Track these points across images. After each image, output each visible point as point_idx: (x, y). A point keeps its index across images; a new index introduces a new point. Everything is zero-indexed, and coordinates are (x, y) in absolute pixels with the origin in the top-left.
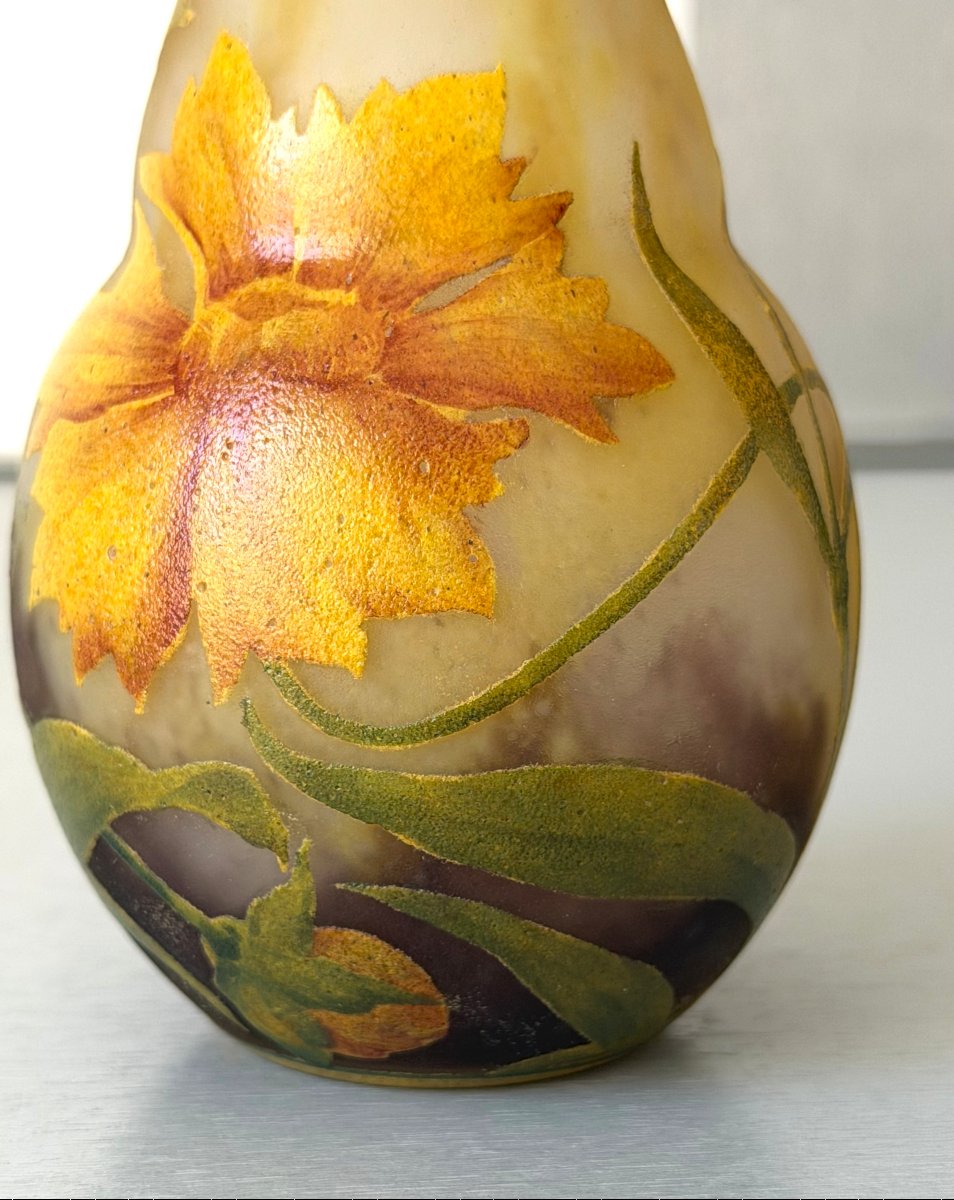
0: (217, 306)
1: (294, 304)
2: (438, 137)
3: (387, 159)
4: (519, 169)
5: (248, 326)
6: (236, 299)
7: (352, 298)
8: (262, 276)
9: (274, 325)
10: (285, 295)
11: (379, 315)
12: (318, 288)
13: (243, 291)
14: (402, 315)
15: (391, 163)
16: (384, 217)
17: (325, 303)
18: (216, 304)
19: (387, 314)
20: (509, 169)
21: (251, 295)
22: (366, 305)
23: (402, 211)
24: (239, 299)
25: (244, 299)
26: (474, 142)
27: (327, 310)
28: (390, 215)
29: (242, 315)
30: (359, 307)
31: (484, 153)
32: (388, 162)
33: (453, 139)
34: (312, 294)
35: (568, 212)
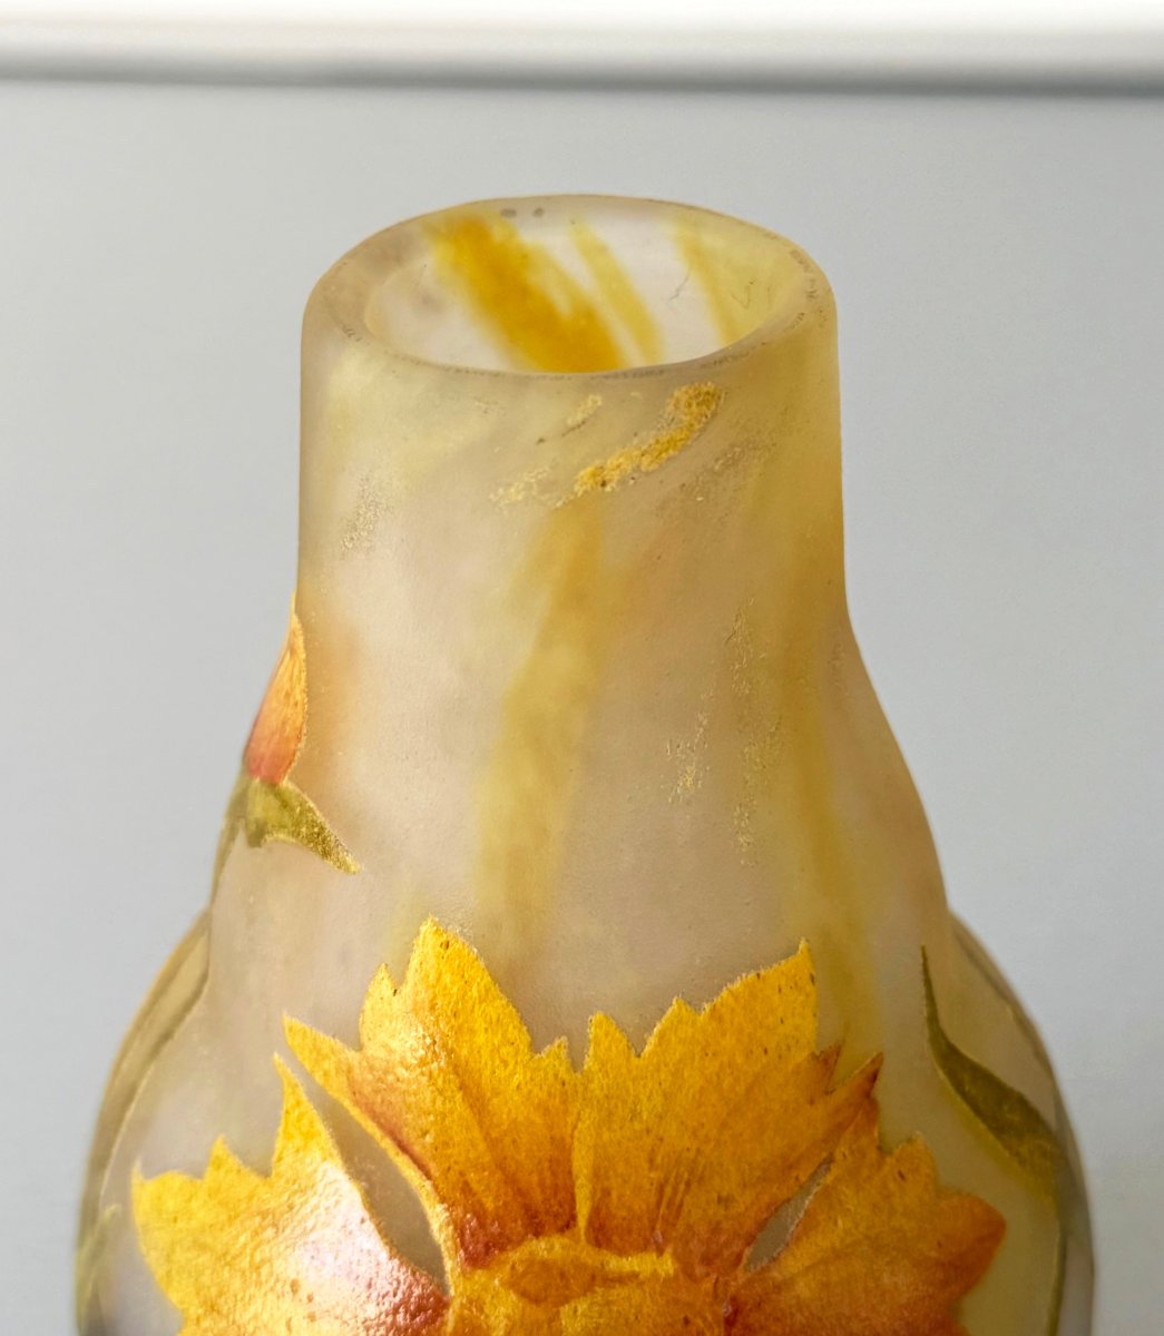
0: (480, 1276)
1: (593, 1278)
2: (749, 1054)
3: (692, 1091)
4: (835, 1057)
5: (538, 1313)
6: (508, 1267)
7: (667, 1265)
8: (537, 1235)
9: (575, 1311)
10: (580, 1266)
11: (707, 1285)
12: (622, 1253)
13: (515, 1256)
14: (735, 1279)
15: (697, 1096)
16: (692, 1154)
17: (634, 1276)
18: (479, 1272)
19: (717, 1280)
20: (826, 1062)
21: (531, 1262)
22: (686, 1269)
23: (712, 1145)
24: (513, 1267)
25: (520, 1269)
26: (789, 1048)
27: (641, 1284)
28: (698, 1151)
29: (524, 1294)
30: (681, 1277)
31: (800, 1056)
32: (694, 1096)
33: (766, 1051)
34: (616, 1264)
35: (880, 1076)
